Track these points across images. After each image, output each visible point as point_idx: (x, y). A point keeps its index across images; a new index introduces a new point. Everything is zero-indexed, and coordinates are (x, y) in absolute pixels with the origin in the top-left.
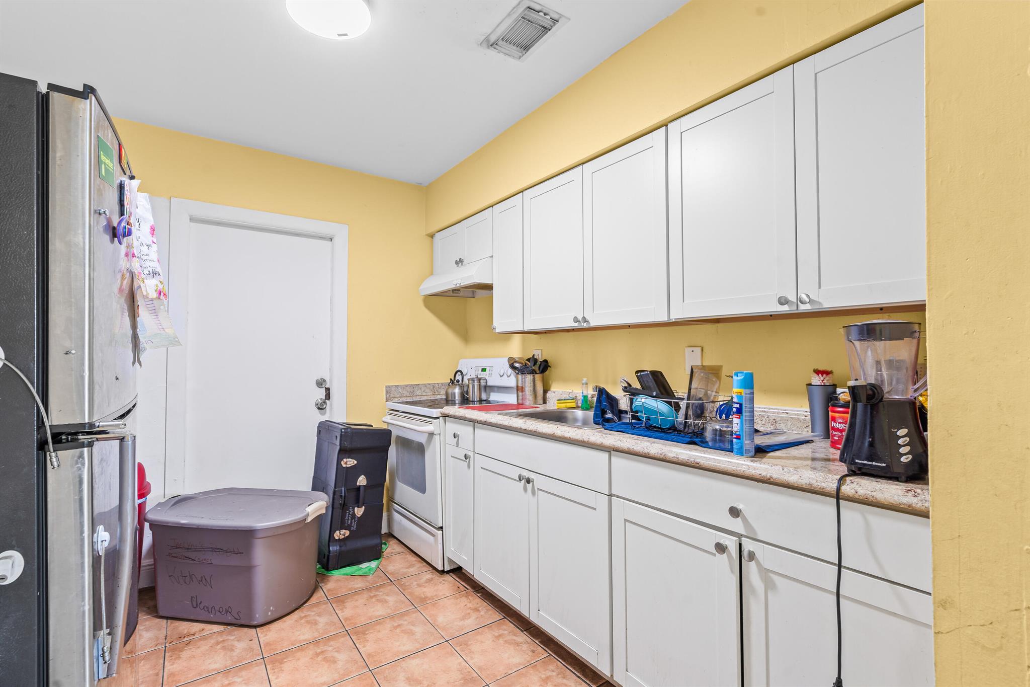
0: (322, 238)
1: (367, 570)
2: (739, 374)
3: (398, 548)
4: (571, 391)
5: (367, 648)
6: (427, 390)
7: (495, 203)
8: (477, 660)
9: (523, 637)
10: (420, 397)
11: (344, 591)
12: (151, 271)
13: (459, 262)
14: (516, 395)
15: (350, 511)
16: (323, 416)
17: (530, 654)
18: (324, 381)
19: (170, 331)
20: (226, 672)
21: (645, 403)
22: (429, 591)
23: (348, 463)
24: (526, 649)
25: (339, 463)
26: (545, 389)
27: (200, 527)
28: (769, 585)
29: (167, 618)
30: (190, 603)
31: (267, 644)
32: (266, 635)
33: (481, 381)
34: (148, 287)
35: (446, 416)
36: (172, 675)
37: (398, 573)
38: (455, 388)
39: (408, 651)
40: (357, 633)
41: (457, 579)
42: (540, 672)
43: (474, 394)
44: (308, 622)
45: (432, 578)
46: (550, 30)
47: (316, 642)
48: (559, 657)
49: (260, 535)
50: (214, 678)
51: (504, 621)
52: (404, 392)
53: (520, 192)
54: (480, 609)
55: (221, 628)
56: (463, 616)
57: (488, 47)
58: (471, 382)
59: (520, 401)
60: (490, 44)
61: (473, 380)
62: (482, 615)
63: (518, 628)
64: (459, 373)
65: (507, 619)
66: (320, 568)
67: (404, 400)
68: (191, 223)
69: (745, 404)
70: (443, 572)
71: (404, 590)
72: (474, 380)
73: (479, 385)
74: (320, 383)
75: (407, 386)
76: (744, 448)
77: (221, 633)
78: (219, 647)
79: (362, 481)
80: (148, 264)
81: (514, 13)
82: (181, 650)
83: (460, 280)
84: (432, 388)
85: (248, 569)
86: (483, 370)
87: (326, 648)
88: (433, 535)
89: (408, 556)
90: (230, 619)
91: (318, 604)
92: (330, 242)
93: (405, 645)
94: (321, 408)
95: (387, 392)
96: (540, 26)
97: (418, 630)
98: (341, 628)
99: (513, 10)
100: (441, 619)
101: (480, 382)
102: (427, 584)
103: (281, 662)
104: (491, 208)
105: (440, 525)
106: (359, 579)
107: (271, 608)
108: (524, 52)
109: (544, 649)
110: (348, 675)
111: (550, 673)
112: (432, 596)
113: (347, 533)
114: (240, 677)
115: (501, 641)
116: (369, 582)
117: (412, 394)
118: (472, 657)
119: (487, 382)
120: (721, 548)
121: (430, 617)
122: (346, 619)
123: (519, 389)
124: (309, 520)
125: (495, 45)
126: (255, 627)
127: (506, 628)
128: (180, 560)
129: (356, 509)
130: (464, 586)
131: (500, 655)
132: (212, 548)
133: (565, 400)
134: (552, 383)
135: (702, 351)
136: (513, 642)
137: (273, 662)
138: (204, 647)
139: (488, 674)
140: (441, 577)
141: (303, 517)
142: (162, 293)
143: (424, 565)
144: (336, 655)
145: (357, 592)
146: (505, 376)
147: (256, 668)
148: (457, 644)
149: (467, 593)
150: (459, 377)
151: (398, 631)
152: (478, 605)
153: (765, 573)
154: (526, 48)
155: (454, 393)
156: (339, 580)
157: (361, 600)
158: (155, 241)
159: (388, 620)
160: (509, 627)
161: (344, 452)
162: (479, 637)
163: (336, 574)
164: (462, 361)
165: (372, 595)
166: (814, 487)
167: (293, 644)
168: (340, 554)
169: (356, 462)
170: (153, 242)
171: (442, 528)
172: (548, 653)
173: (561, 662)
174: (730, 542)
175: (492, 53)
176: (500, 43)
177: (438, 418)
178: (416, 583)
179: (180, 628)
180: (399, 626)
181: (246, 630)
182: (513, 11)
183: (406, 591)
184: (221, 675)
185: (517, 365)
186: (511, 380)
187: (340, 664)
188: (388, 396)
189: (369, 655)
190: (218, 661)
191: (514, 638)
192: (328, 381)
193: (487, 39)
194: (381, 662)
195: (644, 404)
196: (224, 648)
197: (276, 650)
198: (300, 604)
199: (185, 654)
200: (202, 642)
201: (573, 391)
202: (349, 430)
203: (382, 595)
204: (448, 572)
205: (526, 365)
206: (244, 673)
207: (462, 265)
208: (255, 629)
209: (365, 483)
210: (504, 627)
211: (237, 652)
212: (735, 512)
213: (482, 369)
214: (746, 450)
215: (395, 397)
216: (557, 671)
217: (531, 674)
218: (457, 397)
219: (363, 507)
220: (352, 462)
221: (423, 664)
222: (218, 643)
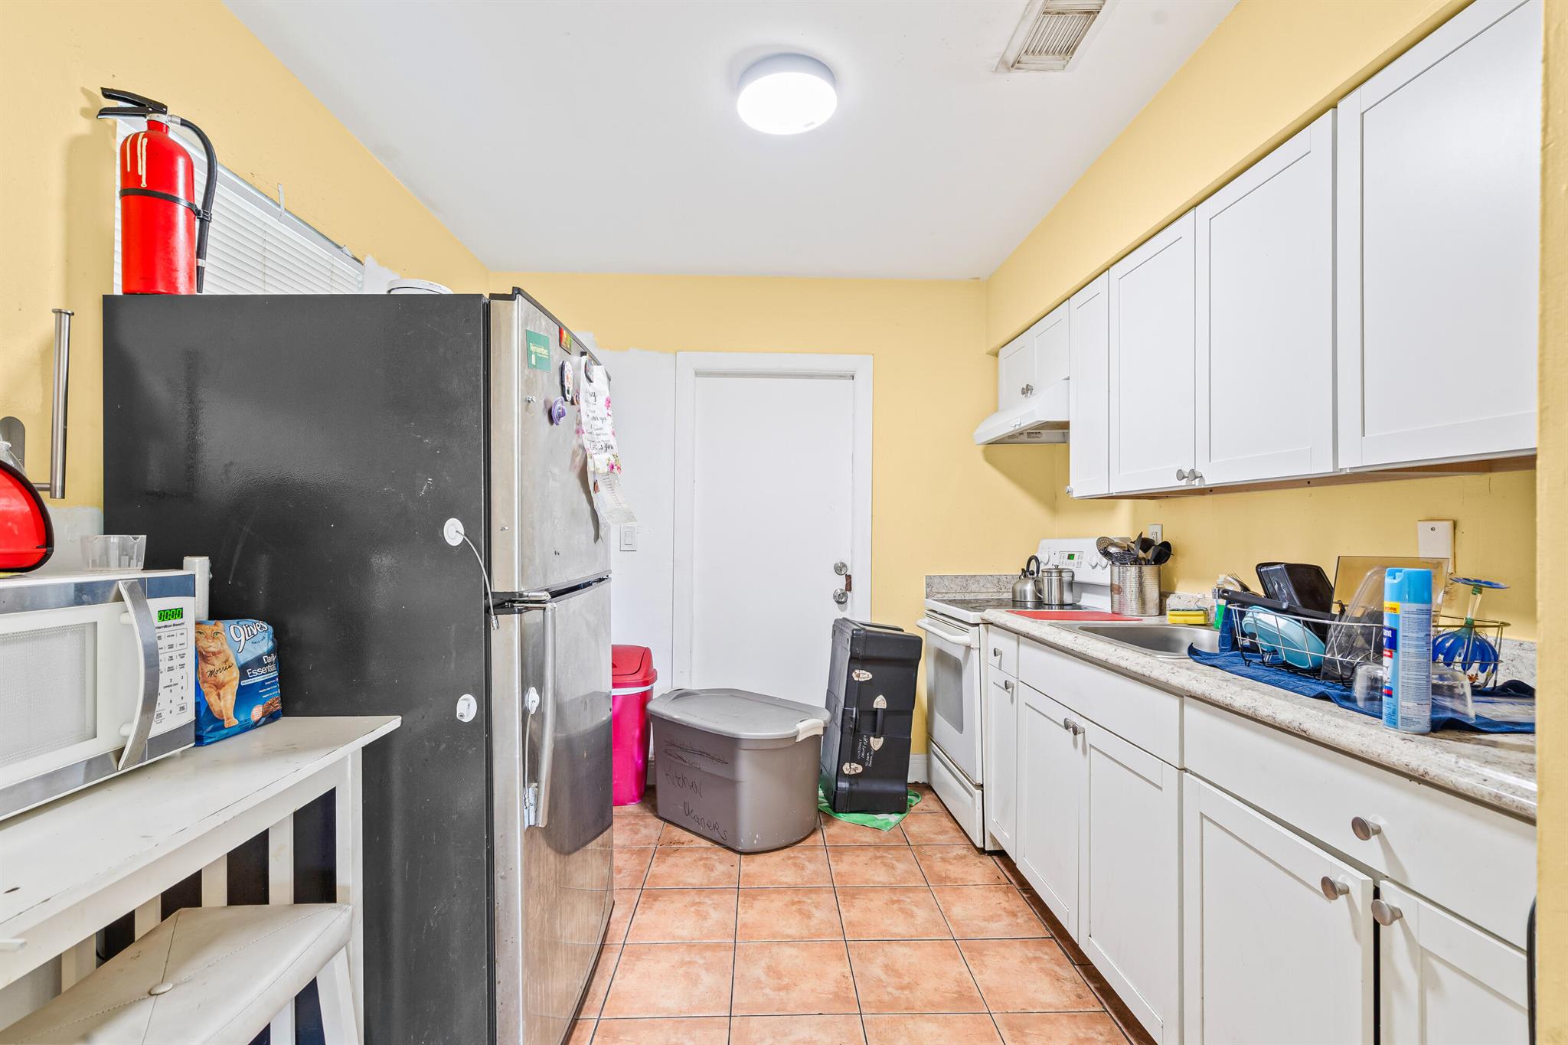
0: (842, 377)
1: (883, 823)
2: (1397, 574)
3: (934, 806)
4: (1199, 596)
5: (850, 914)
6: (989, 585)
7: (1073, 291)
8: (988, 977)
9: (1071, 973)
10: (975, 594)
11: (846, 842)
12: (603, 446)
13: (1027, 390)
14: (1110, 598)
15: (863, 741)
16: (843, 613)
17: (1073, 998)
18: (844, 566)
19: (625, 506)
20: (700, 890)
21: (1260, 620)
22: (955, 870)
23: (861, 676)
24: (1068, 989)
25: (849, 675)
26: (1162, 590)
27: (690, 726)
28: (1429, 982)
29: (665, 820)
30: (683, 808)
31: (747, 875)
32: (748, 865)
33: (1063, 574)
34: (599, 462)
35: (988, 623)
36: (654, 876)
37: (921, 837)
38: (1026, 583)
39: (899, 935)
40: (845, 894)
41: (1002, 867)
42: (1078, 1027)
43: (1052, 594)
44: (795, 865)
45: (965, 856)
46: (1099, 12)
47: (796, 889)
48: (1119, 1018)
49: (744, 745)
50: (688, 892)
51: (1050, 941)
52: (952, 586)
53: (1105, 271)
54: (1020, 914)
55: (708, 844)
56: (991, 916)
57: (1008, 69)
58: (1046, 574)
59: (1116, 609)
60: (1011, 65)
61: (1049, 572)
62: (1018, 923)
63: (1069, 958)
64: (1033, 560)
65: (1056, 941)
66: (827, 806)
67: (951, 597)
68: (697, 378)
69: (1404, 631)
70: (982, 851)
71: (921, 860)
72: (1051, 573)
73: (1060, 580)
74: (840, 569)
75: (956, 577)
76: (1400, 715)
77: (707, 849)
78: (701, 863)
79: (880, 702)
80: (601, 438)
81: (1029, 12)
82: (668, 855)
83: (1019, 419)
84: (996, 581)
85: (732, 783)
86: (1071, 557)
87: (805, 899)
88: (971, 795)
89: (943, 819)
90: (716, 836)
91: (813, 848)
92: (852, 381)
93: (898, 926)
94: (841, 600)
95: (928, 585)
96: (1079, 13)
97: (921, 915)
98: (829, 882)
99: (1026, 9)
100: (958, 911)
101: (1060, 576)
102: (955, 861)
103: (754, 898)
104: (1067, 301)
105: (979, 781)
106: (870, 832)
107: (757, 836)
108: (1068, 58)
109: (1099, 1000)
110: (818, 936)
111: (1095, 1036)
112: (956, 878)
113: (860, 769)
114: (711, 900)
115: (1034, 966)
116: (880, 839)
117: (965, 589)
118: (982, 971)
119: (1073, 577)
120: (1330, 888)
121: (944, 903)
122: (838, 874)
123: (1115, 589)
124: (800, 739)
125: (1017, 65)
126: (741, 853)
127: (1048, 951)
128: (672, 758)
129: (872, 739)
130: (1008, 878)
131: (1024, 983)
132: (700, 752)
133: (1183, 610)
134: (1178, 581)
135: (1455, 528)
136: (1053, 974)
137: (746, 895)
138: (688, 858)
139: (996, 1001)
140: (979, 857)
141: (794, 733)
142: (615, 467)
143: (961, 836)
144: (813, 910)
145: (862, 847)
146: (1099, 567)
147: (728, 896)
148: (968, 948)
149: (1008, 887)
150: (1033, 564)
151: (895, 906)
152: (1018, 909)
153: (1421, 956)
154: (1070, 50)
155: (1025, 591)
156: (846, 827)
157: (864, 857)
158: (610, 413)
159: (887, 891)
160: (1055, 951)
161: (856, 661)
162: (1002, 950)
163: (845, 818)
164: (1044, 543)
165: (878, 855)
166: (1505, 804)
167: (772, 883)
168: (850, 793)
169: (871, 676)
170: (608, 415)
171: (982, 786)
172: (1104, 1007)
173: (1120, 1028)
174: (1356, 882)
175: (1016, 75)
176: (1024, 58)
177: (977, 625)
178: (940, 855)
179: (673, 834)
180: (898, 901)
181: (731, 853)
182: (1028, 10)
183: (923, 862)
184: (695, 891)
185: (1112, 550)
186: (1102, 573)
187: (814, 922)
188: (928, 590)
189: (850, 923)
190: (695, 877)
191: (1057, 968)
192: (848, 565)
193: (1003, 62)
194: (861, 936)
195: (1258, 622)
196: (705, 866)
197: (753, 884)
198: (792, 842)
199: (671, 860)
200: (687, 853)
201: (1204, 596)
202: (862, 632)
203: (890, 858)
204: (991, 853)
205: (1128, 550)
206: (715, 897)
207: (1031, 393)
208: (739, 856)
209: (884, 706)
210: (1046, 949)
211: (716, 873)
212: (1361, 828)
213: (1069, 555)
214: (1402, 718)
215: (939, 593)
216: (1108, 1037)
217: (1062, 1025)
218: (1030, 597)
219: (882, 738)
220: (866, 676)
221: (912, 956)
222: (701, 859)
